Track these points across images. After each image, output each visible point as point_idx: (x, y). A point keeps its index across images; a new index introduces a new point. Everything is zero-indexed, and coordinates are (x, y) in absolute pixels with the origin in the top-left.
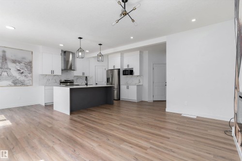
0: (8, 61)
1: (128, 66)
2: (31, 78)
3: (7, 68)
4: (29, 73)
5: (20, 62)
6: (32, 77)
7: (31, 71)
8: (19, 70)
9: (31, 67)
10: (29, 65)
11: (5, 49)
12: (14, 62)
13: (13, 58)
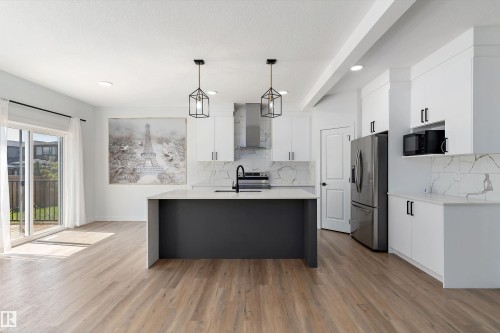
0: (152, 141)
1: (425, 112)
2: (184, 170)
3: (152, 153)
4: (182, 160)
5: (168, 141)
6: (186, 167)
7: (184, 157)
8: (167, 156)
9: (185, 149)
10: (182, 143)
11: (150, 122)
12: (161, 141)
13: (159, 135)
